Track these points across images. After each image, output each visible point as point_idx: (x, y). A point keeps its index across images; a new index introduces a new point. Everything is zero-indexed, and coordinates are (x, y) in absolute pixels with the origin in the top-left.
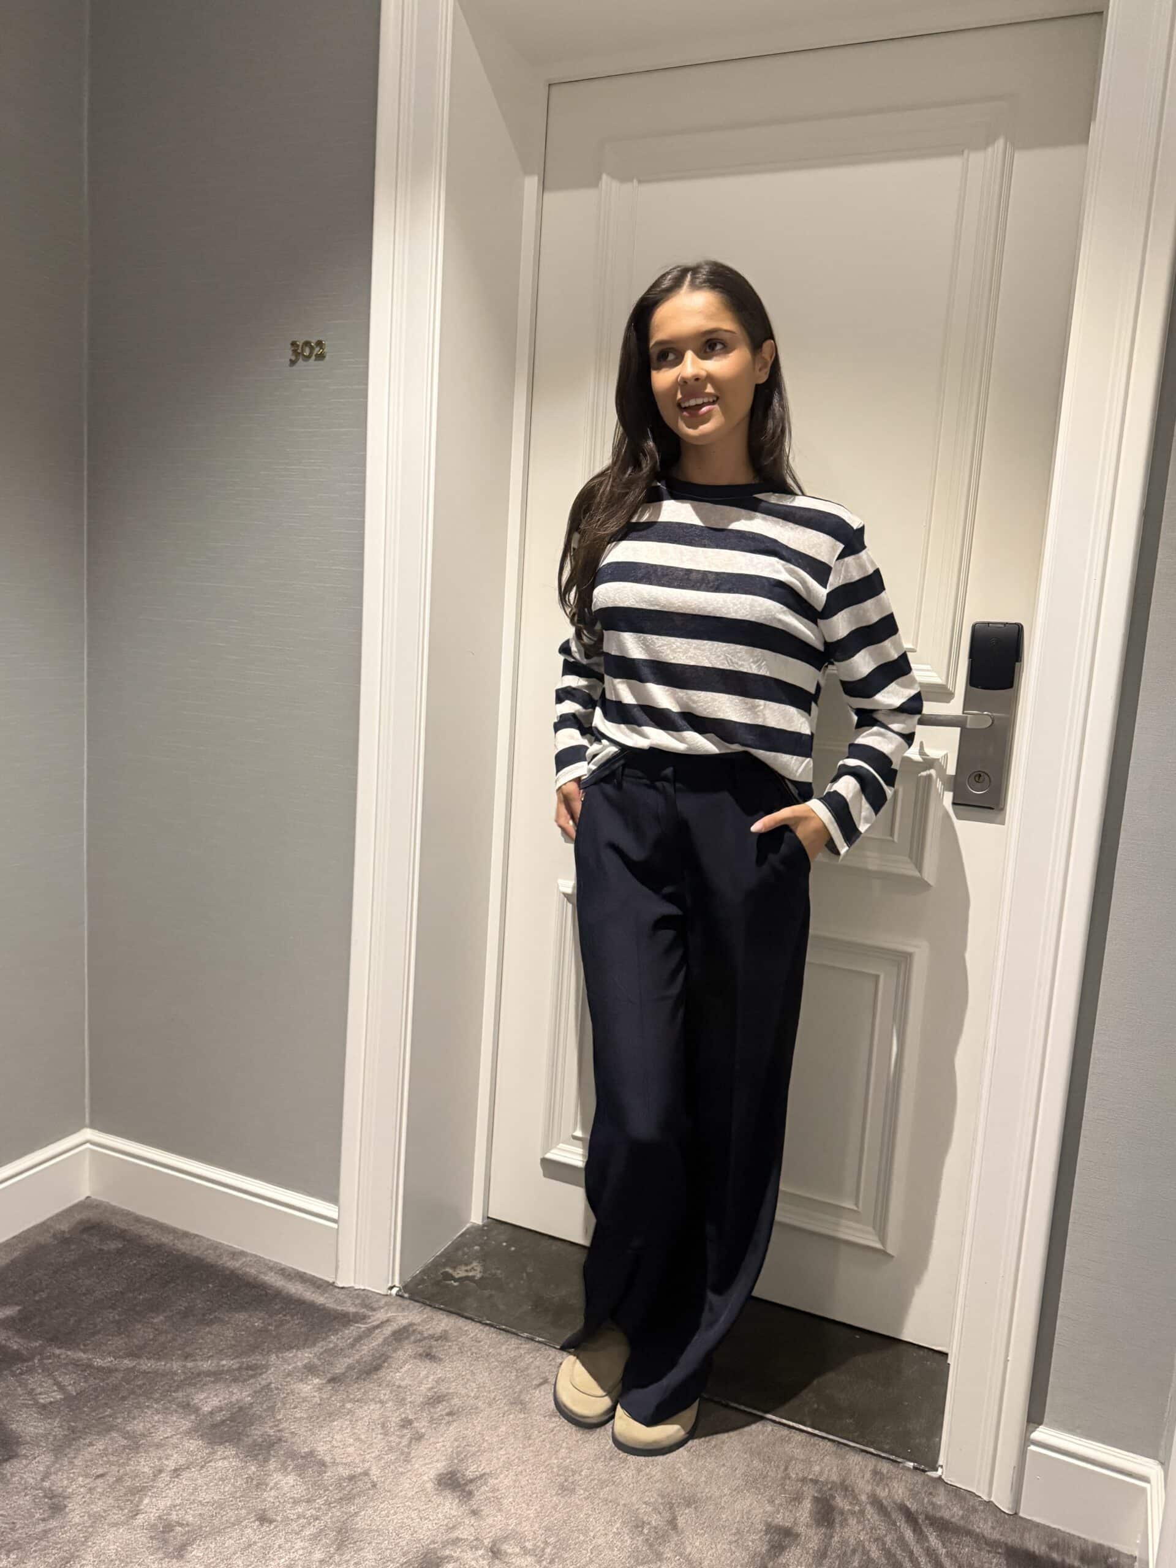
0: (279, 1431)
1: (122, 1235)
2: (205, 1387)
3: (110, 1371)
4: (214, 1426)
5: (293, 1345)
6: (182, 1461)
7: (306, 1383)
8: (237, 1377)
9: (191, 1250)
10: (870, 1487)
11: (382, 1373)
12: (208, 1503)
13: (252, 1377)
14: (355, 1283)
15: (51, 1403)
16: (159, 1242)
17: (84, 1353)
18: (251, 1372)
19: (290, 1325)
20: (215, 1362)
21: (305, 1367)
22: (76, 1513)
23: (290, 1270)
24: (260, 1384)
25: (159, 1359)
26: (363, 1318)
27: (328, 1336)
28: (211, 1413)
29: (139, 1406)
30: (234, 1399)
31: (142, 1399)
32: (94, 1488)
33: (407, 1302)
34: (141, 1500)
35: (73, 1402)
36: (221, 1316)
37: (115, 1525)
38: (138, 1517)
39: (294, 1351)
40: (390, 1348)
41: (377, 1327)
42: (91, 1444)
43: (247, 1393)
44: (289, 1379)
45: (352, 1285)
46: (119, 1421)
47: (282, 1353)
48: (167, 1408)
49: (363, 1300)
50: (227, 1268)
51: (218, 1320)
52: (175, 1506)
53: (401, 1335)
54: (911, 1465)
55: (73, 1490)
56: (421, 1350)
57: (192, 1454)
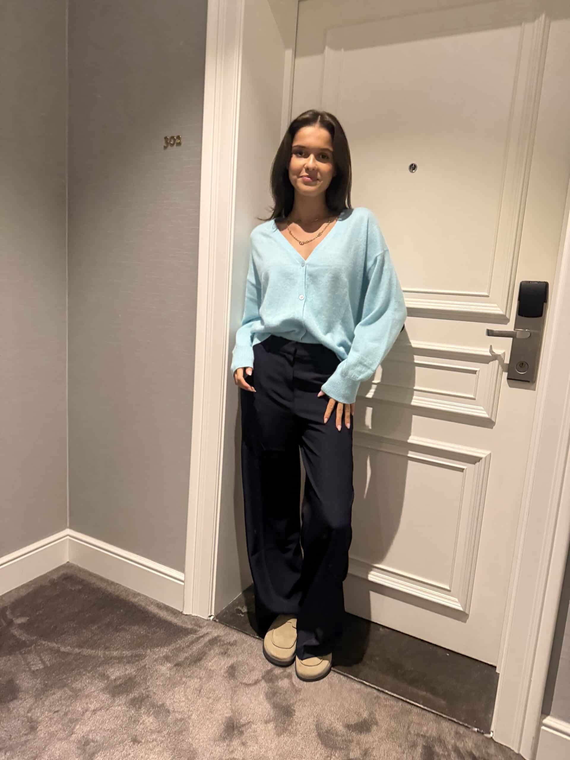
0: (148, 691)
1: (81, 582)
2: (113, 665)
3: (68, 654)
4: (116, 687)
5: (159, 645)
6: (98, 705)
7: (164, 665)
8: (130, 660)
9: (114, 592)
10: (453, 741)
11: (202, 662)
12: (108, 730)
13: (138, 661)
14: (192, 612)
15: (37, 670)
16: (99, 587)
17: (57, 644)
18: (137, 658)
19: (158, 633)
20: (120, 652)
21: (164, 657)
22: (42, 732)
23: (161, 604)
24: (140, 665)
25: (93, 649)
26: (195, 632)
27: (177, 641)
28: (115, 680)
29: (80, 674)
30: (127, 673)
31: (82, 670)
32: (53, 718)
33: (218, 624)
34: (75, 726)
35: (48, 670)
36: (125, 627)
37: (60, 739)
38: (72, 735)
39: (159, 648)
40: (207, 648)
41: (202, 636)
42: (54, 694)
43: (134, 670)
44: (155, 663)
45: (191, 613)
46: (69, 682)
47: (153, 648)
48: (94, 676)
49: (196, 622)
50: (131, 602)
51: (123, 629)
52: (92, 731)
53: (214, 641)
54: (476, 729)
55: (42, 719)
56: (222, 650)
57: (103, 701)
